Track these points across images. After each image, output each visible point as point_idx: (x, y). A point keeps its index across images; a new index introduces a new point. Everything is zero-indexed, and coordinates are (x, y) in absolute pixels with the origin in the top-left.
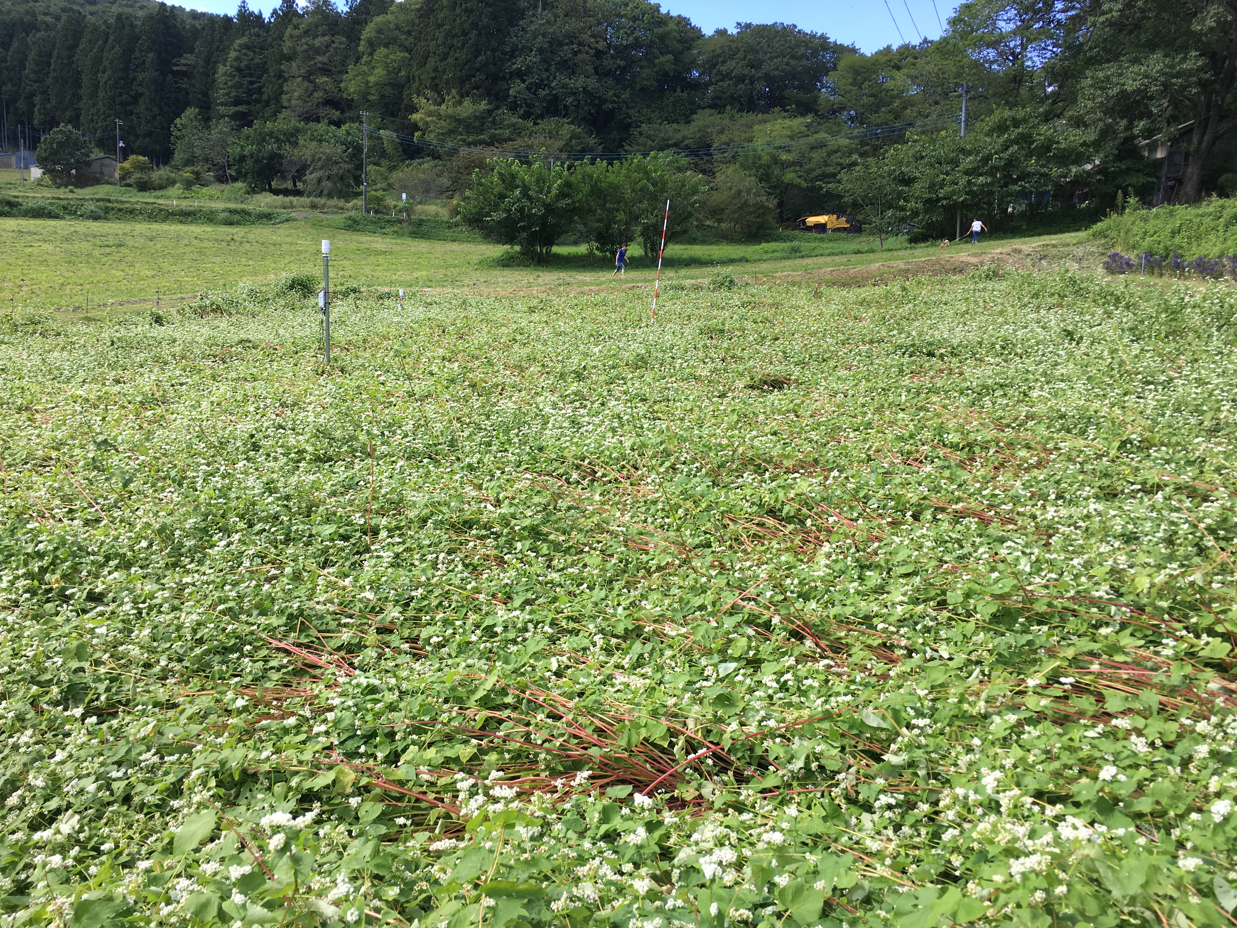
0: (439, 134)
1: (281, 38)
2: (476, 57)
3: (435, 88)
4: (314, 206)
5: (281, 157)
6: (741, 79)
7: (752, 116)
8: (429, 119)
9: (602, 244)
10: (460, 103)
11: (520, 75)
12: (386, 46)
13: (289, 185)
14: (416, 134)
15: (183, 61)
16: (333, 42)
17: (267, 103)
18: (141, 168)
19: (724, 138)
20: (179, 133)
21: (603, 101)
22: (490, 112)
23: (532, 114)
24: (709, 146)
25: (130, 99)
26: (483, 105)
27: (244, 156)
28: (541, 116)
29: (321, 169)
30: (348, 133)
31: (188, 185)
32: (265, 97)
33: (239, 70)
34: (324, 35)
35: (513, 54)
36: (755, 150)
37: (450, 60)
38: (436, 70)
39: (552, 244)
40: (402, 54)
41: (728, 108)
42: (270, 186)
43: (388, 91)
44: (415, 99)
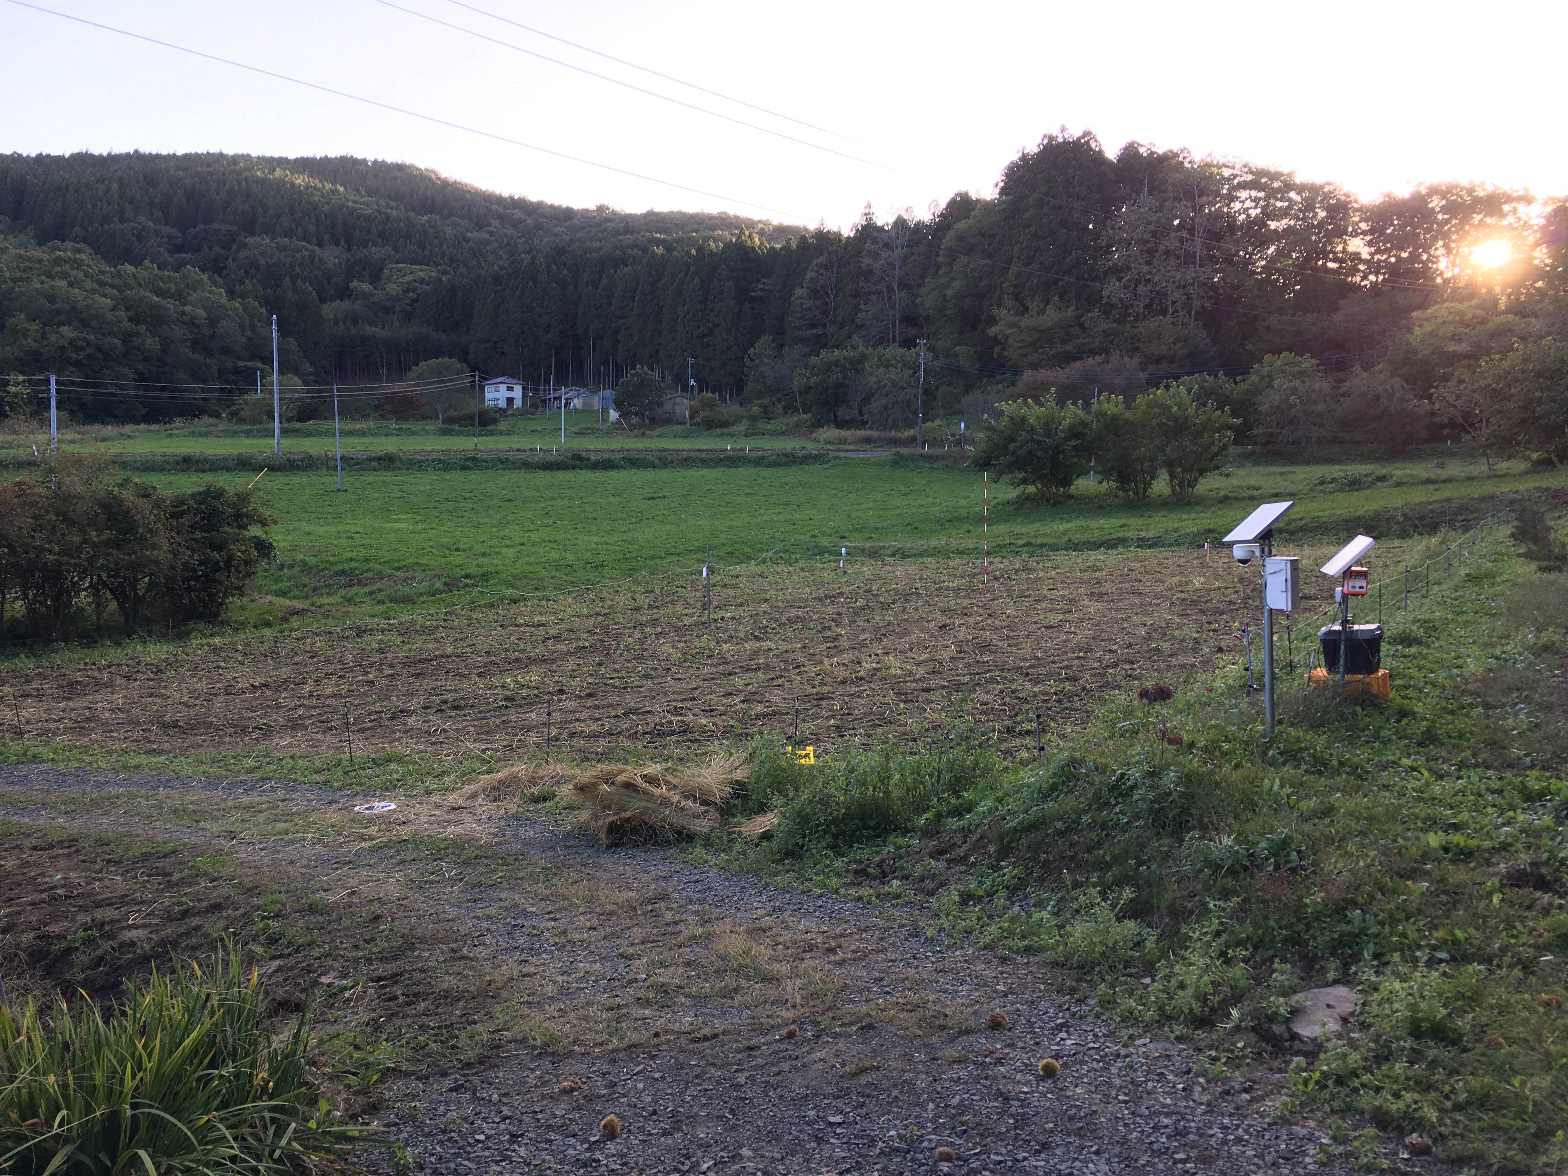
0: (1019, 348)
1: (860, 252)
3: (1018, 297)
5: (847, 386)
8: (1008, 332)
10: (1043, 311)
11: (1114, 271)
12: (967, 254)
13: (854, 416)
14: (996, 348)
15: (760, 286)
17: (843, 324)
18: (709, 405)
20: (752, 364)
25: (707, 331)
26: (1070, 312)
27: (810, 388)
28: (1141, 317)
29: (887, 395)
31: (755, 420)
32: (840, 318)
38: (1019, 276)
39: (1069, 484)
40: (984, 262)
42: (835, 417)
43: (968, 302)
44: (995, 312)
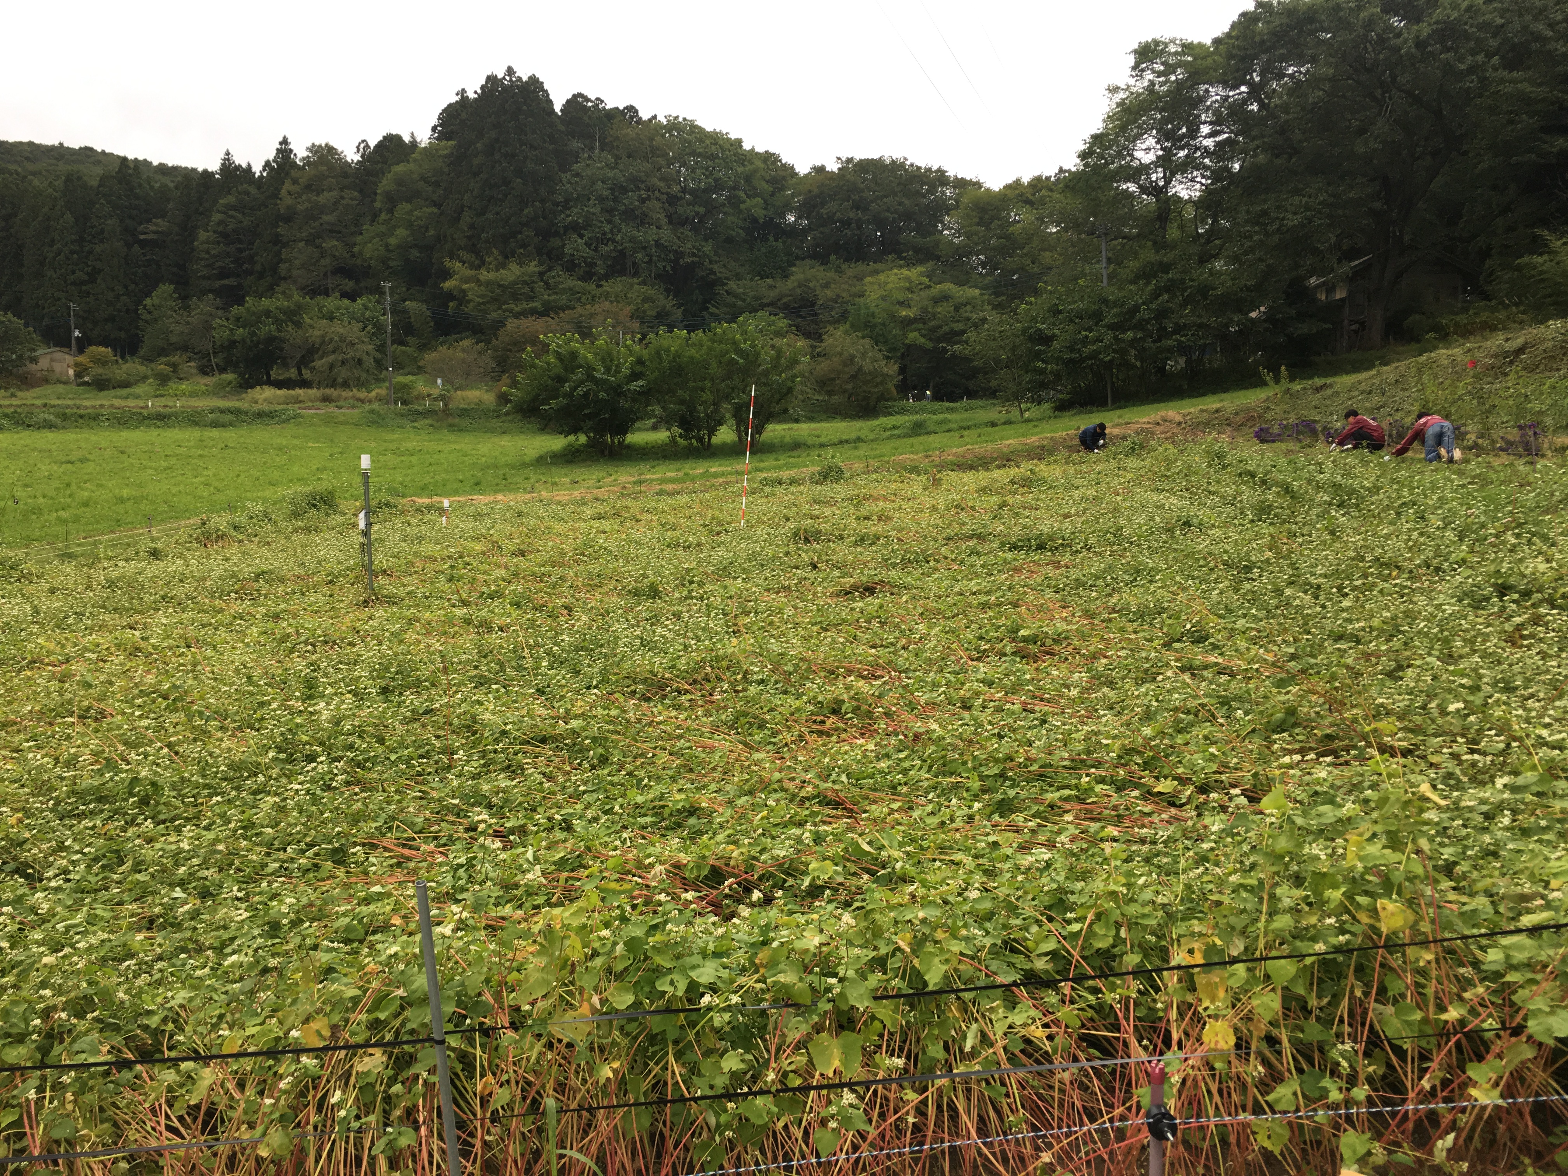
0: (480, 304)
1: (276, 196)
2: (522, 210)
3: (473, 249)
4: (326, 399)
5: (283, 341)
6: (846, 223)
7: (861, 267)
8: (465, 286)
9: (686, 430)
10: (503, 266)
11: (575, 228)
12: (409, 200)
13: (292, 373)
14: (451, 304)
15: (152, 228)
16: (342, 198)
17: (261, 276)
18: (101, 362)
19: (829, 293)
20: (149, 317)
21: (679, 255)
22: (541, 274)
23: (594, 274)
24: (813, 304)
25: (86, 278)
26: (533, 267)
27: (235, 342)
28: (606, 277)
29: (334, 352)
30: (366, 308)
31: (163, 379)
32: (258, 267)
33: (225, 235)
34: (330, 190)
35: (566, 204)
36: (867, 308)
37: (490, 216)
38: (472, 227)
39: (625, 432)
40: (430, 210)
41: (833, 257)
42: (269, 376)
43: (415, 253)
44: (448, 263)
